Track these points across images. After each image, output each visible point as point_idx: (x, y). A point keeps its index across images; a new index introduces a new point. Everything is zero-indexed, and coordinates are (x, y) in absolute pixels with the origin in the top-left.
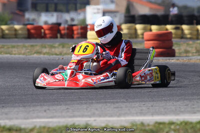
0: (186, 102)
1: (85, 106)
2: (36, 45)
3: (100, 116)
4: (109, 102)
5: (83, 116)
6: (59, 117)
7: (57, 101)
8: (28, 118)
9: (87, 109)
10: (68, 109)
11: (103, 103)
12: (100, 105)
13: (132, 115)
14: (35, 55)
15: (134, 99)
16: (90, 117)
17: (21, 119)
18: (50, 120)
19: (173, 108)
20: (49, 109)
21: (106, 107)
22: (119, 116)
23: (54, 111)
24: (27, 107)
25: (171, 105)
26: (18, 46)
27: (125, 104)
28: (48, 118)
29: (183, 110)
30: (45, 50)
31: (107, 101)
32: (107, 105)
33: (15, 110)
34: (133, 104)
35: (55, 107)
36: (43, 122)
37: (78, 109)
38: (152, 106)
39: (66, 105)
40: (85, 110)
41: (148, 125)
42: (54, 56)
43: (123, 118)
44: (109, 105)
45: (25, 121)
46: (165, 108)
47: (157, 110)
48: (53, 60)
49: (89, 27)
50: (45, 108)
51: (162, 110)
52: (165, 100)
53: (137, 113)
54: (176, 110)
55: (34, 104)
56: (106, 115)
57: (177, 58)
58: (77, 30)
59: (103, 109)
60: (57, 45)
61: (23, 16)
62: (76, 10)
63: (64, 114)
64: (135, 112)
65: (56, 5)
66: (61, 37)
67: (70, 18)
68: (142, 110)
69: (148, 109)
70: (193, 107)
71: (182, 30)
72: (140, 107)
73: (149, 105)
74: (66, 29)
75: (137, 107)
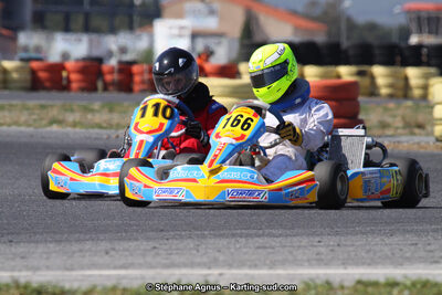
0: (412, 238)
1: (191, 243)
2: (52, 106)
3: (230, 266)
4: (241, 236)
5: (192, 265)
6: (140, 266)
7: (126, 231)
8: (72, 269)
9: (198, 251)
10: (155, 248)
11: (228, 236)
12: (224, 242)
14: (55, 128)
15: (293, 229)
16: (209, 268)
17: (59, 268)
18: (122, 272)
19: (386, 250)
20: (114, 249)
21: (238, 246)
22: (273, 265)
23: (127, 253)
24: (63, 244)
25: (378, 243)
26: (11, 106)
28: (115, 268)
29: (408, 255)
30: (71, 118)
31: (235, 232)
32: (237, 241)
33: (40, 250)
34: (295, 239)
35: (125, 245)
36: (109, 277)
37: (177, 249)
38: (339, 245)
40: (195, 252)
41: (342, 287)
42: (97, 130)
43: (280, 272)
44: (242, 240)
45: (67, 273)
46: (368, 251)
47: (353, 253)
48: (96, 139)
50: (104, 245)
51: (364, 254)
52: (362, 233)
53: (308, 260)
54: (393, 254)
55: (77, 235)
56: (242, 265)
58: (142, 73)
59: (232, 250)
60: (96, 106)
61: (14, 39)
62: (131, 28)
63: (149, 259)
64: (305, 258)
65: (87, 16)
66: (105, 89)
67: (118, 46)
68: (318, 254)
69: (332, 250)
70: (428, 248)
71: (373, 78)
72: (312, 246)
73: (332, 243)
74: (116, 70)
75: (305, 247)
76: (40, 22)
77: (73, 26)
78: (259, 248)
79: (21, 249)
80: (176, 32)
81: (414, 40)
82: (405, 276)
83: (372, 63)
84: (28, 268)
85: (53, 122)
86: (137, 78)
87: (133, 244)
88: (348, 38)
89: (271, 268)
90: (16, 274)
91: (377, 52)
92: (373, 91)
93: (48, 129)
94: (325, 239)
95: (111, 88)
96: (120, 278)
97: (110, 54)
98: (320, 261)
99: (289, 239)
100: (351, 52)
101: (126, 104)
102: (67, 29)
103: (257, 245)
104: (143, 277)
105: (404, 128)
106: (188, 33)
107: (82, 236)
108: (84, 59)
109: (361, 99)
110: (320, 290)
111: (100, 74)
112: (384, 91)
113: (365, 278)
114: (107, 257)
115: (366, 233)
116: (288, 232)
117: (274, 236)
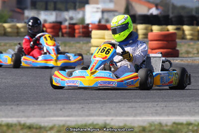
1: (99, 105)
3: (116, 116)
4: (122, 102)
5: (99, 115)
6: (76, 116)
7: (70, 100)
8: (45, 117)
9: (102, 109)
10: (82, 108)
11: (116, 102)
12: (114, 105)
13: (148, 115)
15: (145, 99)
16: (107, 116)
17: (39, 117)
18: (67, 119)
19: (187, 109)
20: (64, 108)
21: (120, 107)
22: (136, 115)
23: (70, 110)
25: (183, 105)
27: (138, 104)
28: (64, 116)
29: (197, 111)
31: (119, 100)
32: (120, 105)
33: (31, 109)
34: (146, 104)
35: (69, 106)
36: (62, 121)
37: (92, 108)
38: (166, 106)
39: (80, 104)
40: (100, 109)
41: (166, 125)
43: (139, 118)
44: (122, 104)
45: (42, 119)
46: (179, 109)
47: (172, 110)
49: (90, 26)
50: (60, 106)
51: (177, 111)
52: (176, 101)
53: (152, 113)
54: (190, 111)
55: (48, 102)
56: (121, 115)
57: (181, 59)
58: (79, 29)
59: (118, 109)
61: (23, 14)
62: (75, 9)
63: (80, 113)
64: (150, 112)
65: (55, 3)
66: (63, 36)
67: (69, 16)
68: (156, 110)
69: (163, 109)
71: (183, 31)
72: (154, 107)
73: (163, 105)
74: (68, 27)
75: (150, 107)
76: (34, 6)
77: (49, 7)
78: (129, 107)
79: (22, 108)
80: (95, 10)
82: (195, 121)
83: (183, 24)
84: (25, 117)
86: (77, 31)
87: (73, 106)
88: (172, 13)
89: (134, 117)
90: (20, 119)
91: (185, 19)
92: (183, 37)
94: (160, 103)
95: (65, 35)
96: (66, 121)
97: (66, 20)
98: (157, 114)
99: (143, 103)
100: (173, 19)
101: (72, 42)
102: (46, 9)
104: (77, 121)
105: (197, 54)
106: (100, 10)
107: (50, 102)
108: (53, 22)
109: (177, 40)
110: (157, 127)
111: (60, 29)
112: (188, 37)
113: (177, 121)
114: (61, 112)
115: (178, 101)
116: (143, 100)
117: (137, 102)
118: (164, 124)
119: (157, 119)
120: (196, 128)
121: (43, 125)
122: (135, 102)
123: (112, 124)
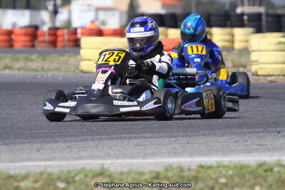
0: (235, 137)
1: (92, 144)
3: (117, 158)
4: (125, 138)
5: (93, 157)
6: (59, 159)
7: (51, 137)
8: (15, 161)
9: (97, 148)
10: (69, 147)
11: (117, 138)
12: (114, 142)
13: (163, 155)
14: (7, 72)
15: (159, 133)
16: (104, 159)
17: (7, 161)
18: (48, 163)
19: (219, 145)
20: (42, 148)
21: (123, 144)
22: (145, 157)
23: (51, 151)
24: (10, 146)
25: (213, 141)
27: (148, 140)
28: (43, 160)
29: (232, 148)
30: (18, 65)
31: (121, 136)
32: (123, 142)
34: (160, 139)
35: (50, 145)
36: (39, 166)
37: (83, 148)
38: (188, 143)
39: (65, 141)
40: (95, 149)
41: (189, 170)
42: (34, 73)
43: (150, 160)
44: (127, 141)
45: (12, 164)
46: (207, 146)
47: (197, 148)
48: (33, 78)
49: (79, 31)
50: (37, 146)
51: (204, 148)
52: (203, 135)
53: (168, 153)
54: (223, 148)
55: (19, 140)
56: (125, 156)
58: (63, 35)
59: (119, 147)
60: (34, 57)
63: (65, 154)
64: (166, 151)
68: (174, 149)
69: (184, 146)
70: (246, 143)
72: (171, 144)
73: (183, 142)
74: (47, 33)
75: (166, 144)
77: (18, 5)
78: (136, 145)
80: (85, 8)
81: (239, 10)
82: (230, 162)
83: (212, 26)
85: (6, 67)
86: (60, 39)
87: (56, 145)
89: (144, 158)
93: (3, 72)
94: (180, 139)
96: (46, 167)
97: (44, 23)
98: (175, 153)
99: (156, 139)
101: (53, 55)
102: (14, 7)
103: (135, 143)
104: (61, 166)
106: (93, 8)
107: (22, 140)
108: (26, 27)
110: (175, 171)
111: (36, 36)
113: (203, 164)
114: (38, 154)
115: (206, 135)
116: (156, 135)
117: (147, 138)
118: (185, 168)
119: (175, 160)
120: (231, 173)
121: (12, 173)
122: (144, 137)
123: (112, 169)
